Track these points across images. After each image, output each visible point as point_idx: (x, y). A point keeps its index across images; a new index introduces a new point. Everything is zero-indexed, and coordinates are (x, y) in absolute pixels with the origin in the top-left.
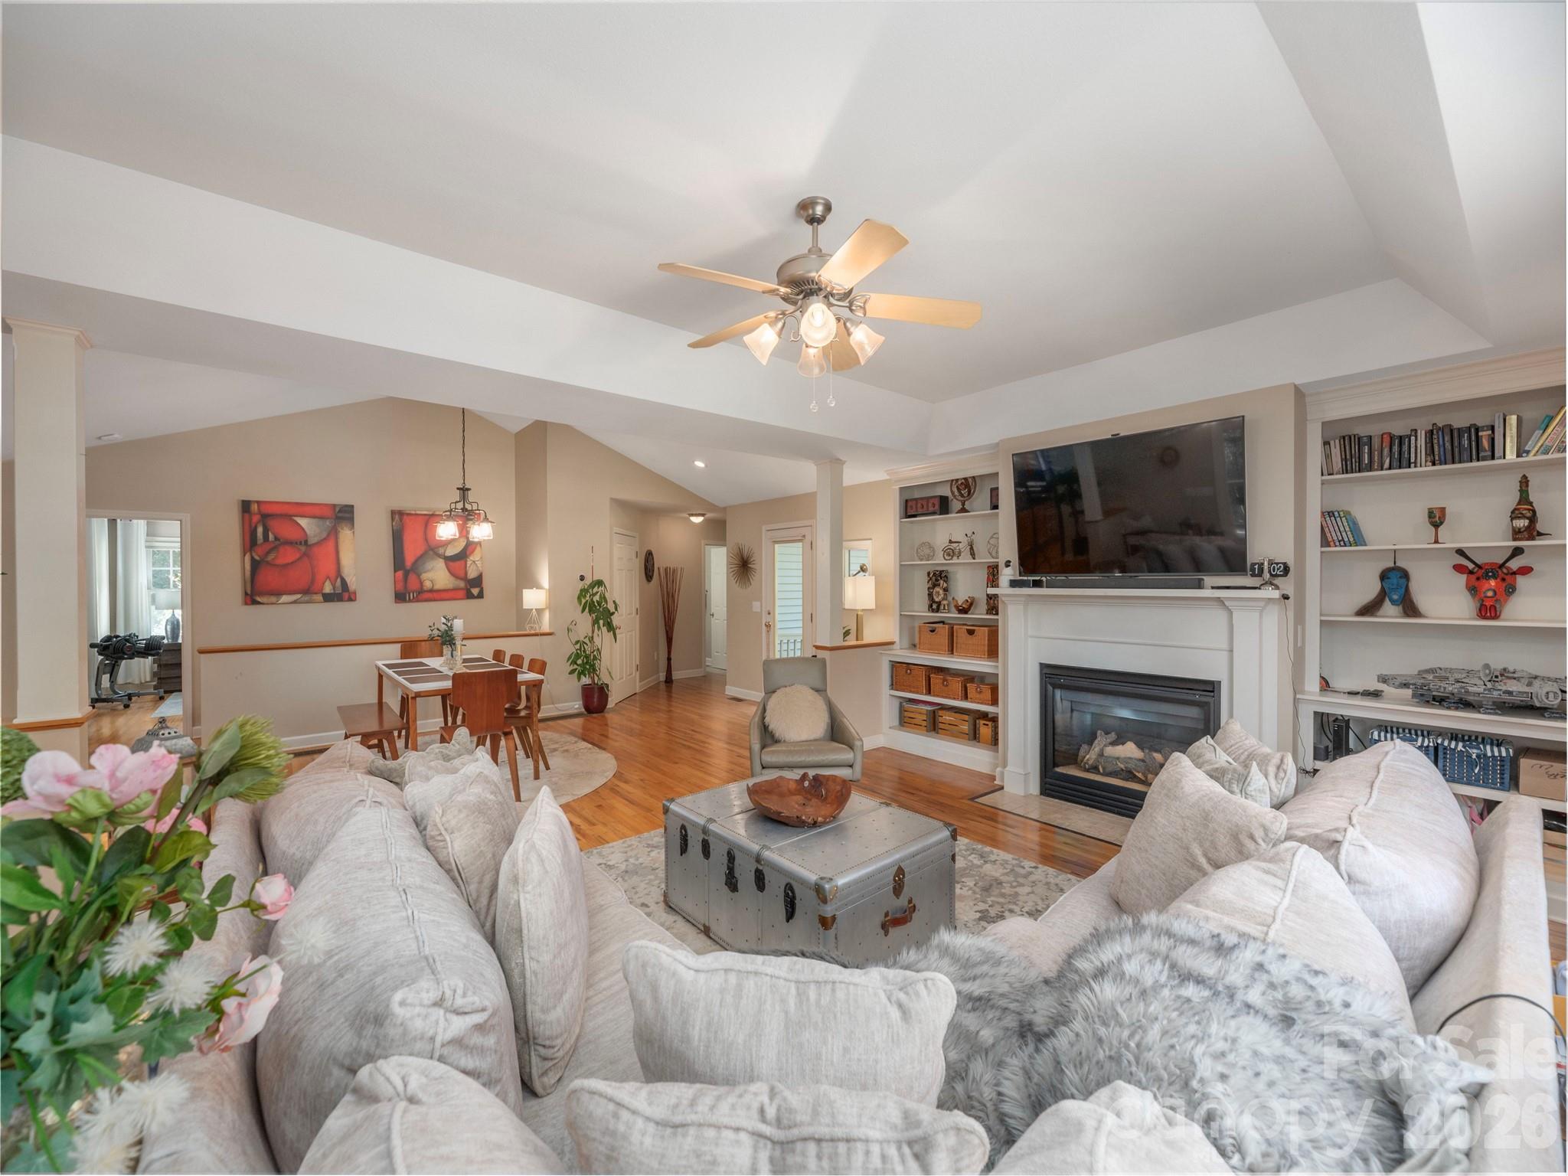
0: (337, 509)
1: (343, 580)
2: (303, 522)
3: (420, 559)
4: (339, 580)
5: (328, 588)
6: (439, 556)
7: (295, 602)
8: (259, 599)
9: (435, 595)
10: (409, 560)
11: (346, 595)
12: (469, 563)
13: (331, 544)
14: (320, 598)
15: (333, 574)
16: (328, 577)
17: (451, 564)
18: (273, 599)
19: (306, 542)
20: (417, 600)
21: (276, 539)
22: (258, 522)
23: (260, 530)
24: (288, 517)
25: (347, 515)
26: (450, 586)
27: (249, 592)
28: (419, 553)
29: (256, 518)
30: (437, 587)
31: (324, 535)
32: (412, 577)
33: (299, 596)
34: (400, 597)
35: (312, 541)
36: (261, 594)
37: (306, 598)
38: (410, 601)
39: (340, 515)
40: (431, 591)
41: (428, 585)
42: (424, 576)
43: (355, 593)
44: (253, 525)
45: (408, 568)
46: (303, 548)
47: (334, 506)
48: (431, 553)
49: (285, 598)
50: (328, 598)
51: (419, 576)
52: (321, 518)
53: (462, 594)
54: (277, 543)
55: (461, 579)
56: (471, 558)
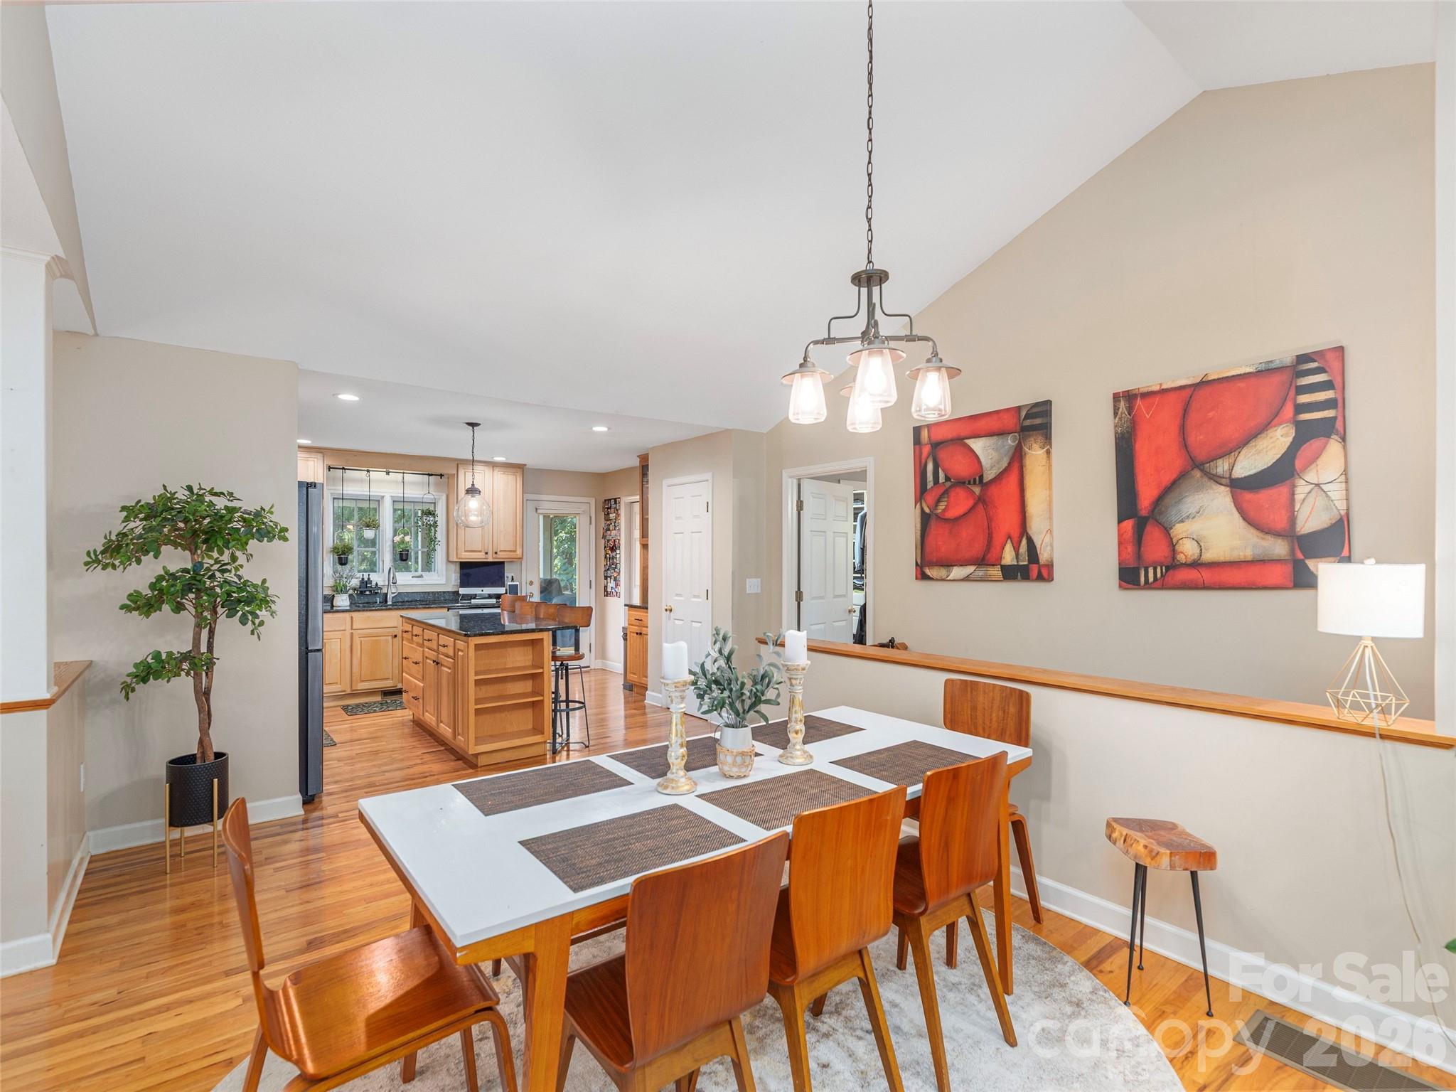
0: (1023, 414)
1: (1030, 541)
2: (978, 445)
3: (1170, 490)
4: (1024, 541)
5: (1009, 557)
6: (1216, 479)
7: (967, 579)
8: (928, 572)
9: (1206, 575)
10: (1146, 495)
11: (1034, 570)
12: (1301, 490)
13: (1013, 479)
14: (996, 572)
15: (1015, 535)
16: (1009, 537)
17: (1248, 496)
18: (941, 572)
19: (981, 477)
20: (1161, 584)
21: (947, 479)
22: (928, 457)
23: (930, 467)
24: (959, 441)
25: (1038, 421)
26: (1247, 553)
27: (919, 562)
28: (1167, 478)
29: (926, 450)
30: (1208, 556)
31: (1004, 464)
32: (1152, 533)
33: (970, 569)
34: (1129, 577)
35: (989, 475)
36: (931, 564)
37: (980, 573)
38: (1148, 586)
39: (1028, 423)
40: (1196, 564)
41: (1188, 550)
42: (1179, 530)
43: (1050, 566)
44: (923, 461)
45: (1144, 513)
46: (977, 490)
47: (1019, 409)
48: (1197, 474)
49: (957, 572)
50: (1010, 573)
51: (1166, 530)
52: (1001, 433)
53: (1287, 570)
54: (948, 484)
55: (1278, 534)
56: (1311, 476)
